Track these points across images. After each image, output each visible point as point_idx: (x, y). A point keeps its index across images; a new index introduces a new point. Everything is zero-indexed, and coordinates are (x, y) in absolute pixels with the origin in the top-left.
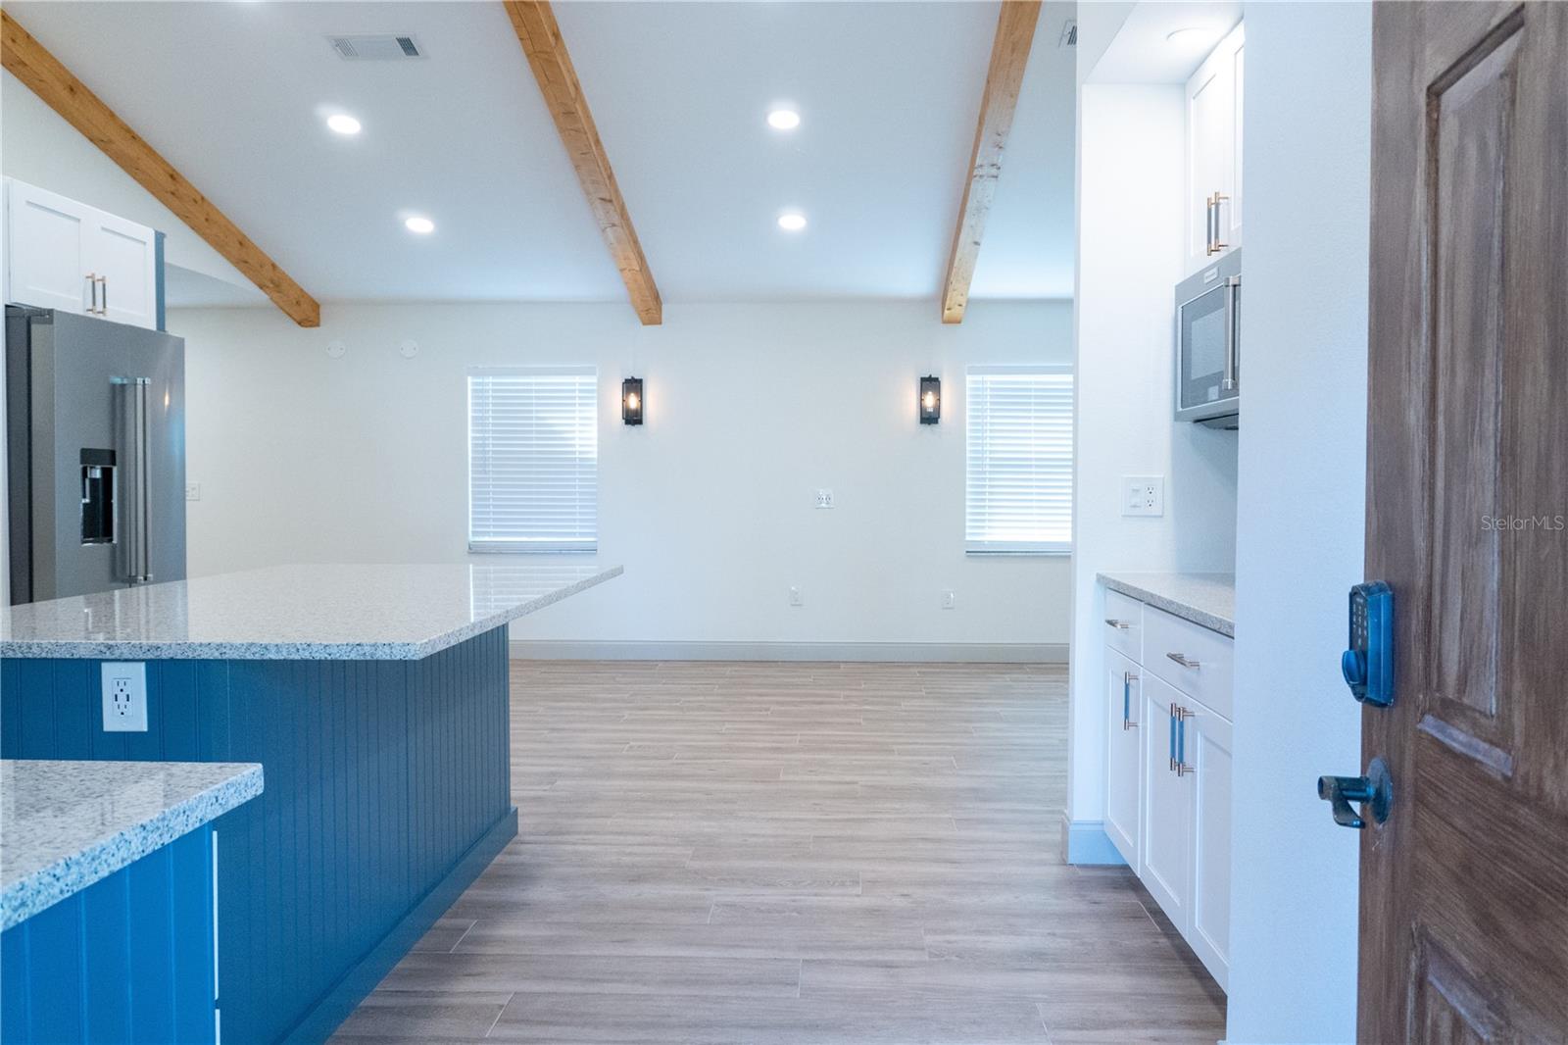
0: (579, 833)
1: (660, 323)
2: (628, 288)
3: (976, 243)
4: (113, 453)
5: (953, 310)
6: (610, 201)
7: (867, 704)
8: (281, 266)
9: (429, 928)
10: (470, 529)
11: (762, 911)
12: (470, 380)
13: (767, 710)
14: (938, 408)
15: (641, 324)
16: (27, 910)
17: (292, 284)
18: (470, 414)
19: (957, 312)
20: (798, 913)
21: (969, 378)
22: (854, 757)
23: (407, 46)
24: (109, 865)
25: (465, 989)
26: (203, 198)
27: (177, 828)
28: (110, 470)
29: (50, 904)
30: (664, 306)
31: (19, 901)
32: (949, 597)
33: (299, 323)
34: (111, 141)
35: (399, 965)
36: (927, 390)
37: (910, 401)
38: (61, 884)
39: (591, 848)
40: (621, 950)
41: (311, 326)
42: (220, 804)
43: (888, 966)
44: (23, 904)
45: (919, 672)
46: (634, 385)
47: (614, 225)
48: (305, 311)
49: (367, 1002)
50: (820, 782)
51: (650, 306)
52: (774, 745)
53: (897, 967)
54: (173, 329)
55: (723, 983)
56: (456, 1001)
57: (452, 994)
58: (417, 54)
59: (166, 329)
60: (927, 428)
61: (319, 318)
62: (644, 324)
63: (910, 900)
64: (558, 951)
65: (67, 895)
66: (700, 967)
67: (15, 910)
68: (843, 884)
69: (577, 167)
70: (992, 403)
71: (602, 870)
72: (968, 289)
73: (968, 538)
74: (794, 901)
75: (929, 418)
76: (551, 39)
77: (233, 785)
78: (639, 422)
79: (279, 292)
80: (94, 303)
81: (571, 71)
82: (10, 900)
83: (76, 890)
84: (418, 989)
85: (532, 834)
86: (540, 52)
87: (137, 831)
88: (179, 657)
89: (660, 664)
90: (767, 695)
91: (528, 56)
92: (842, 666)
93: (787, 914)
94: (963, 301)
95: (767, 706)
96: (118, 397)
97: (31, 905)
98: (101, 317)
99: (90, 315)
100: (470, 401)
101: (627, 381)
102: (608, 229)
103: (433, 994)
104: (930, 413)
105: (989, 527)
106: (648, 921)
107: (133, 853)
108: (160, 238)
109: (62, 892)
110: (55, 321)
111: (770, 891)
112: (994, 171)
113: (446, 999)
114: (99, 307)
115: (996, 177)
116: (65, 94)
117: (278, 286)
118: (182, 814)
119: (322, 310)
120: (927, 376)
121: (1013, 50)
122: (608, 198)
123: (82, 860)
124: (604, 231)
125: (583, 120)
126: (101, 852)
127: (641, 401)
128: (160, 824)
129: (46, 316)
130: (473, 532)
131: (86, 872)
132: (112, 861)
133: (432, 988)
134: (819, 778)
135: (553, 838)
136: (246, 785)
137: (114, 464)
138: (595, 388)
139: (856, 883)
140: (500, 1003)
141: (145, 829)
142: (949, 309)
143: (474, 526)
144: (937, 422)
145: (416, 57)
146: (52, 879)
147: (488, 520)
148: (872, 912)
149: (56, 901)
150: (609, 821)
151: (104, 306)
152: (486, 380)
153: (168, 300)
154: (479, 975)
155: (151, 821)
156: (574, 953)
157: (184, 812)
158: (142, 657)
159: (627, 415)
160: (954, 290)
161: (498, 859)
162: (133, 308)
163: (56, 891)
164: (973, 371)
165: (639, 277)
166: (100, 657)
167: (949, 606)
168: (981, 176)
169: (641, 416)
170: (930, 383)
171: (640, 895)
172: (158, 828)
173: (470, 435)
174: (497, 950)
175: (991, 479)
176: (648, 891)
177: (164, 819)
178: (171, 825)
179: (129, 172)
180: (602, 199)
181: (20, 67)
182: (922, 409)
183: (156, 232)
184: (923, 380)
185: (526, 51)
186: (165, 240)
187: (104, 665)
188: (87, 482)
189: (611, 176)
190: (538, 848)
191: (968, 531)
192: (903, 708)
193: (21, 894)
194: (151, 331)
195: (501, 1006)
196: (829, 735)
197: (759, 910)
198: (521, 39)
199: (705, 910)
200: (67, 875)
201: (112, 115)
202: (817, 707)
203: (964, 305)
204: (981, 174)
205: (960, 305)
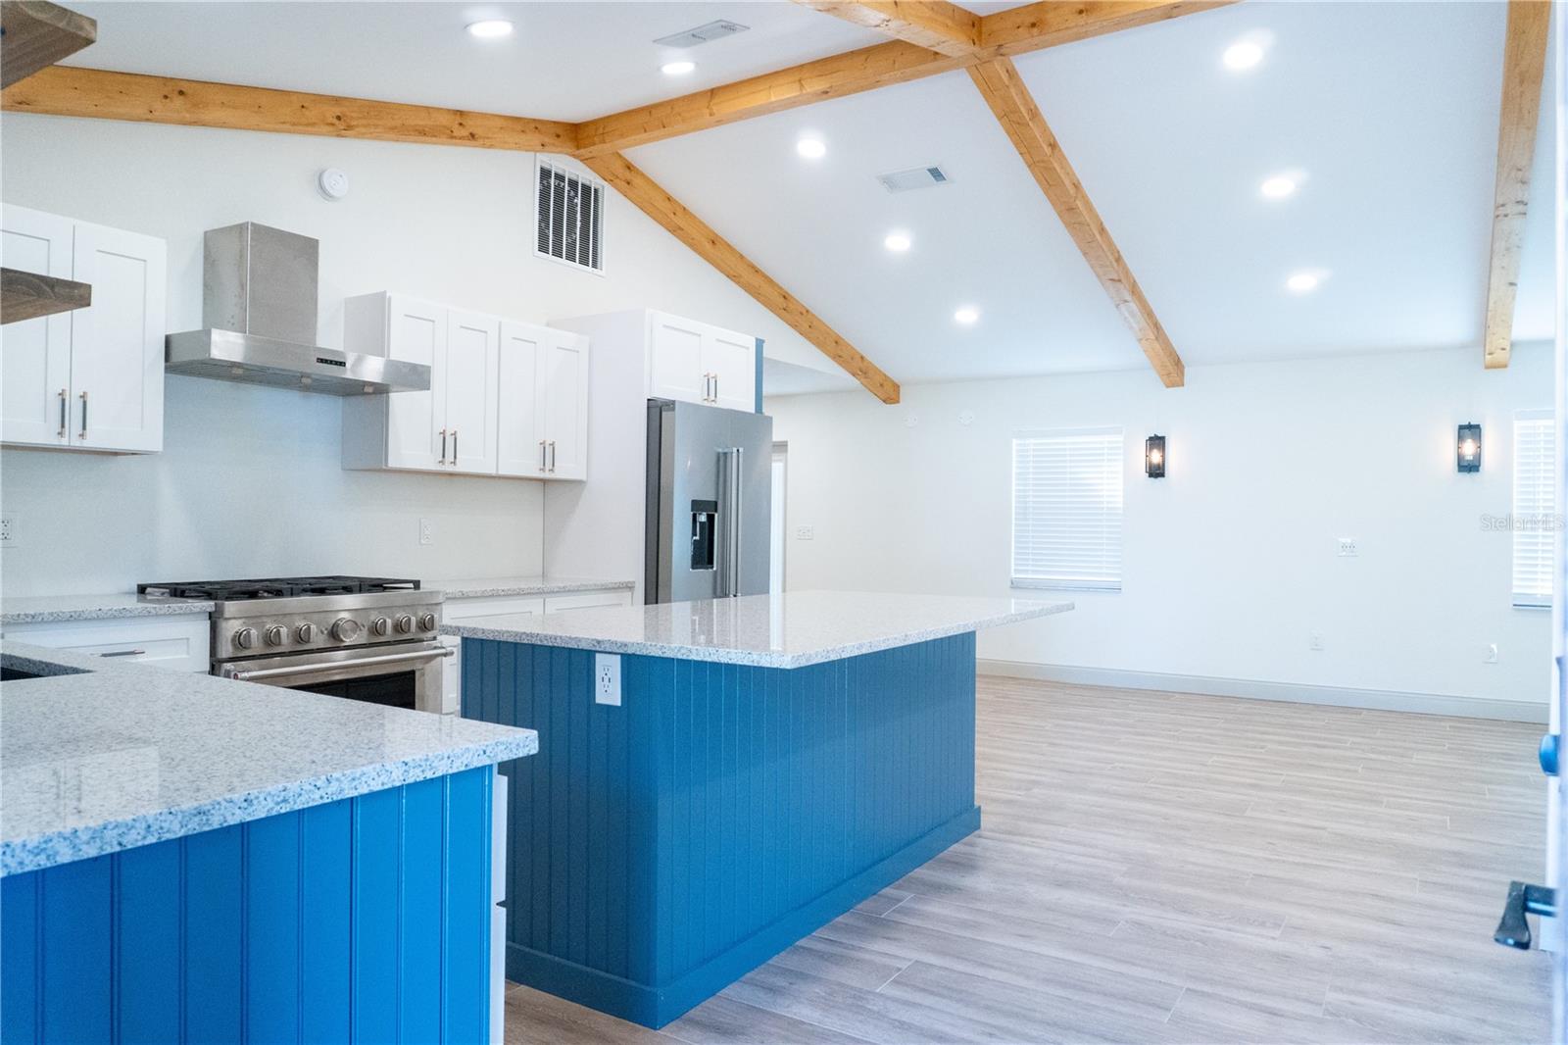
0: (1031, 836)
1: (1183, 385)
2: (1148, 356)
3: (1512, 284)
4: (716, 503)
5: (1494, 355)
6: (1120, 281)
7: (1373, 753)
8: (869, 357)
9: (875, 894)
10: (1013, 568)
11: (1167, 935)
12: (1015, 441)
14: (1478, 457)
15: (1164, 388)
16: (288, 805)
17: (878, 371)
18: (1014, 470)
19: (1500, 356)
20: (1203, 943)
21: (1517, 424)
22: (1334, 803)
23: (936, 174)
24: (369, 785)
25: (878, 949)
26: (807, 311)
27: (441, 768)
28: (713, 515)
29: (310, 805)
30: (1186, 370)
31: (282, 798)
32: (1491, 650)
33: (884, 401)
34: (740, 276)
35: (839, 919)
36: (1466, 437)
37: (1446, 450)
38: (321, 792)
39: (1036, 851)
40: (1021, 944)
41: (894, 403)
42: (489, 756)
43: (1273, 1013)
44: (285, 801)
46: (1157, 442)
47: (1126, 301)
48: (889, 392)
49: (802, 942)
50: (1287, 823)
51: (1173, 369)
52: (1253, 781)
53: (1282, 1016)
54: (766, 411)
55: (1098, 993)
56: (867, 956)
57: (867, 951)
58: (944, 179)
59: (764, 411)
60: (1466, 476)
61: (899, 397)
62: (1168, 387)
63: (1329, 953)
64: (968, 934)
65: (326, 801)
66: (1085, 974)
67: (278, 803)
68: (1263, 924)
69: (1085, 254)
71: (1039, 872)
72: (1510, 331)
73: (1515, 591)
74: (1204, 931)
75: (1469, 467)
76: (1048, 150)
77: (502, 743)
78: (1162, 475)
79: (866, 378)
80: (708, 395)
81: (1070, 173)
82: (273, 796)
83: (335, 798)
84: (844, 941)
85: (993, 831)
86: (1038, 162)
87: (399, 765)
88: (638, 653)
89: (1177, 696)
90: (1268, 734)
91: (1029, 166)
92: (1365, 712)
93: (1192, 942)
94: (1506, 344)
95: (1262, 744)
96: (722, 461)
97: (292, 803)
98: (714, 405)
99: (706, 403)
100: (1014, 459)
101: (1151, 439)
102: (1122, 305)
103: (853, 948)
104: (1469, 461)
106: (1057, 923)
107: (394, 780)
108: (760, 344)
109: (322, 798)
110: (677, 409)
111: (1183, 917)
112: (1521, 208)
113: (860, 954)
114: (712, 397)
115: (1525, 214)
116: (708, 246)
117: (865, 373)
118: (446, 759)
119: (902, 390)
120: (1466, 423)
121: (1522, 82)
122: (1117, 278)
123: (343, 778)
124: (1117, 306)
125: (1085, 213)
126: (361, 775)
127: (1163, 456)
128: (423, 763)
129: (670, 405)
130: (1015, 570)
131: (346, 787)
132: (372, 783)
133: (855, 943)
134: (1286, 819)
135: (1008, 837)
136: (518, 745)
137: (716, 511)
138: (1121, 445)
139: (1277, 926)
140: (900, 966)
141: (406, 764)
142: (1490, 354)
143: (1016, 565)
144: (1478, 471)
145: (944, 182)
146: (313, 788)
147: (1027, 560)
148: (1283, 958)
149: (315, 804)
150: (1062, 830)
151: (716, 396)
152: (1027, 442)
153: (767, 390)
154: (895, 939)
155: (414, 760)
156: (979, 938)
157: (449, 758)
158: (618, 651)
159: (1150, 468)
160: (1494, 334)
161: (956, 847)
162: (738, 397)
163: (317, 797)
164: (1522, 416)
165: (1157, 346)
166: (594, 649)
167: (1493, 660)
168: (1506, 216)
169: (1164, 470)
170: (1470, 430)
171: (1059, 899)
172: (420, 766)
173: (1014, 488)
174: (918, 923)
176: (1067, 897)
177: (427, 760)
178: (434, 765)
179: (754, 297)
180: (1111, 280)
181: (679, 231)
182: (1460, 458)
183: (757, 340)
184: (1461, 427)
185: (1027, 163)
186: (764, 345)
187: (597, 655)
188: (698, 524)
189: (1119, 259)
190: (990, 843)
191: (1515, 583)
192: (1414, 760)
193: (283, 793)
194: (750, 414)
195: (899, 969)
196: (1316, 779)
197: (1164, 933)
198: (1021, 154)
199: (1115, 923)
200: (327, 787)
201: (742, 257)
202: (1316, 750)
203: (1508, 348)
204: (1505, 212)
205: (1503, 349)
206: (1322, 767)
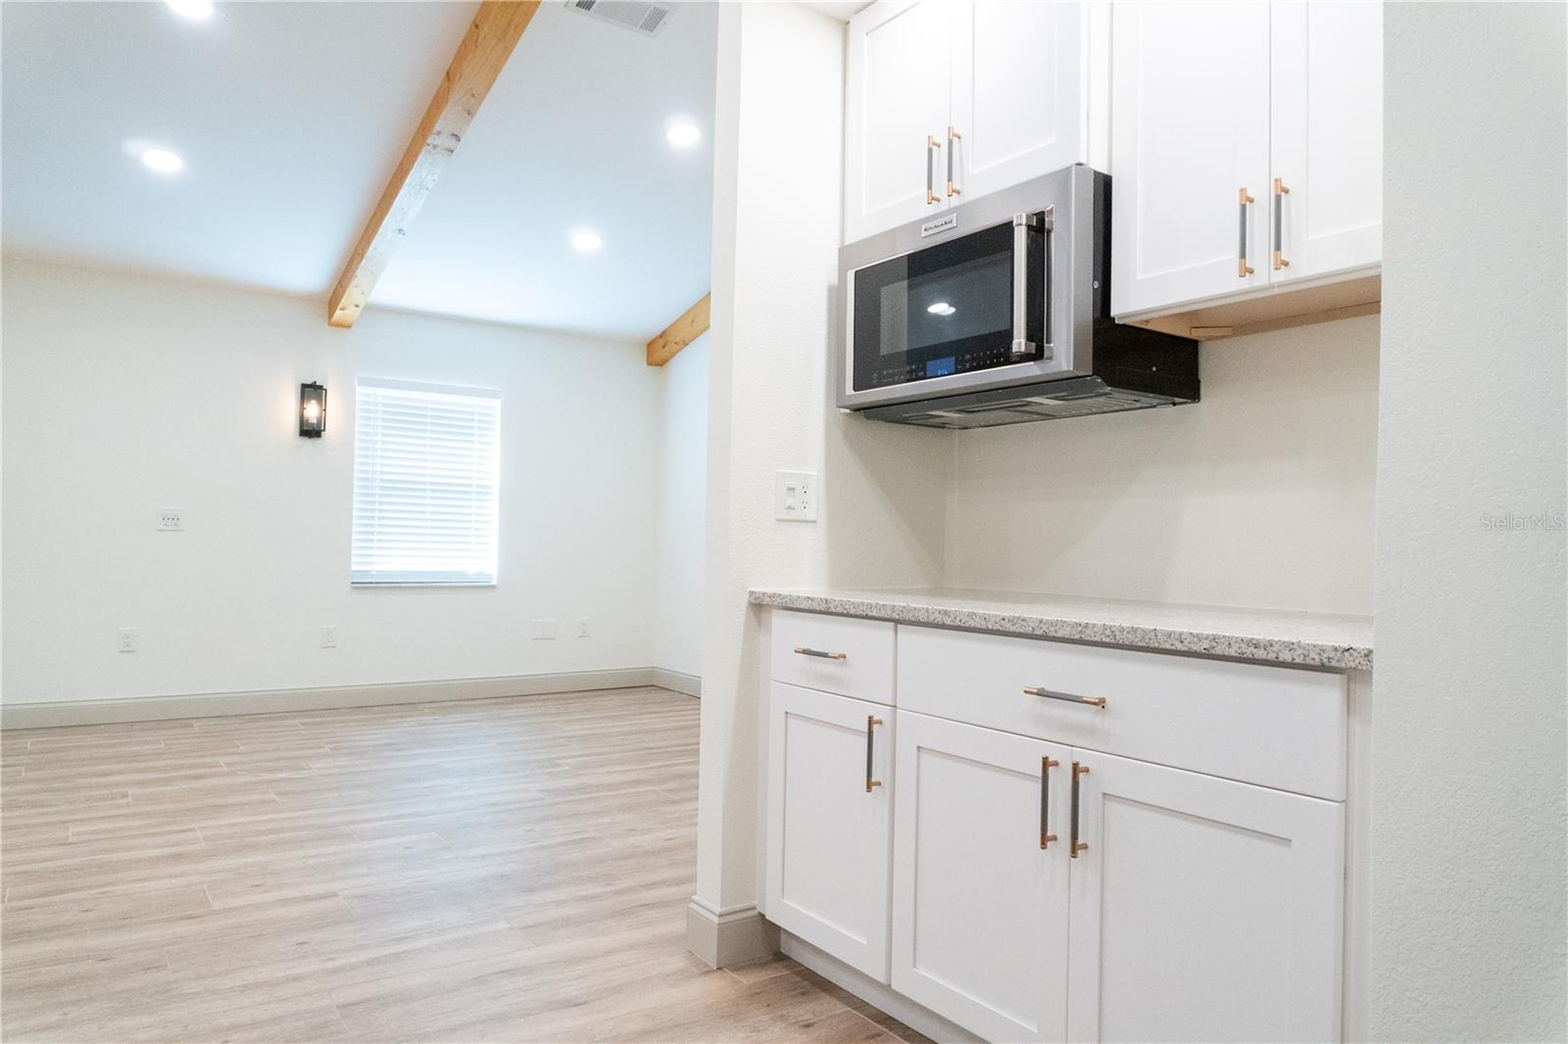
3: (401, 231)
5: (346, 311)
13: (125, 796)
14: (321, 420)
19: (350, 315)
21: (359, 390)
32: (330, 634)
36: (310, 398)
37: (287, 410)
45: (303, 724)
60: (307, 442)
70: (384, 420)
73: (353, 568)
75: (310, 431)
94: (362, 302)
104: (313, 424)
105: (378, 556)
112: (452, 143)
115: (452, 151)
120: (309, 383)
142: (340, 311)
144: (319, 437)
160: (356, 286)
164: (365, 383)
167: (331, 644)
168: (435, 147)
170: (312, 391)
175: (380, 503)
182: (302, 421)
184: (304, 386)
191: (354, 559)
203: (363, 307)
204: (435, 143)
205: (357, 306)
206: (232, 805)
